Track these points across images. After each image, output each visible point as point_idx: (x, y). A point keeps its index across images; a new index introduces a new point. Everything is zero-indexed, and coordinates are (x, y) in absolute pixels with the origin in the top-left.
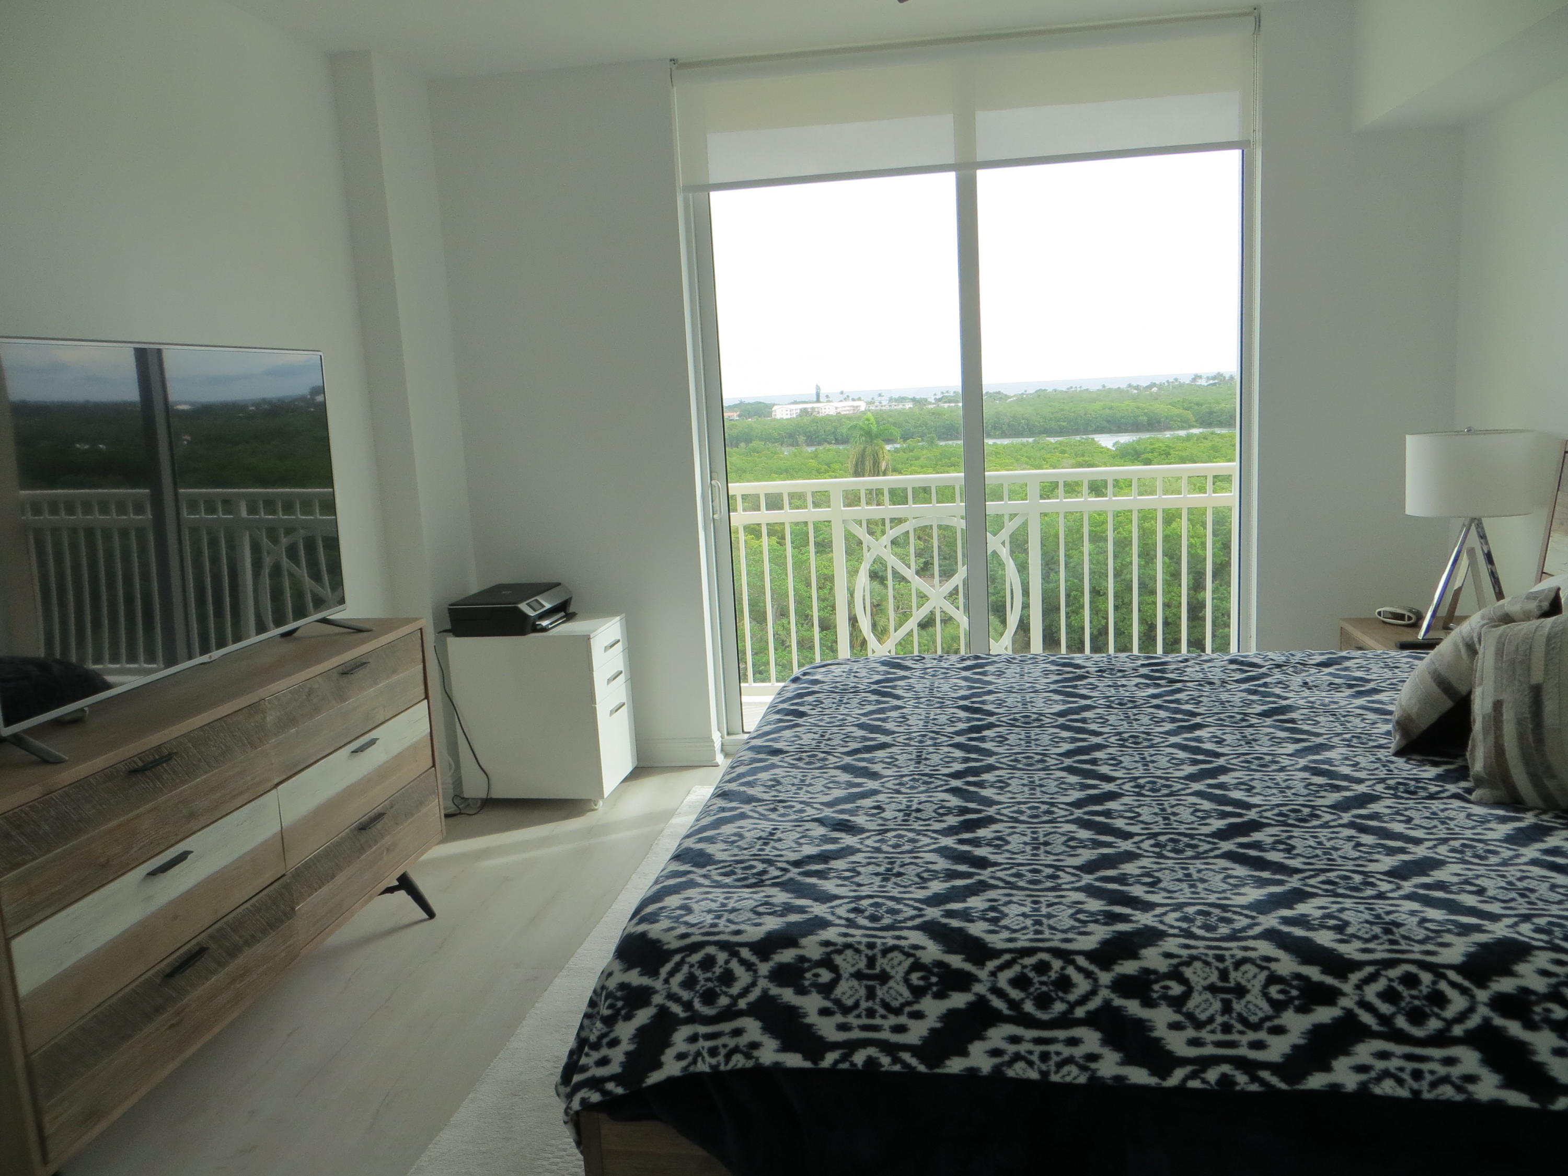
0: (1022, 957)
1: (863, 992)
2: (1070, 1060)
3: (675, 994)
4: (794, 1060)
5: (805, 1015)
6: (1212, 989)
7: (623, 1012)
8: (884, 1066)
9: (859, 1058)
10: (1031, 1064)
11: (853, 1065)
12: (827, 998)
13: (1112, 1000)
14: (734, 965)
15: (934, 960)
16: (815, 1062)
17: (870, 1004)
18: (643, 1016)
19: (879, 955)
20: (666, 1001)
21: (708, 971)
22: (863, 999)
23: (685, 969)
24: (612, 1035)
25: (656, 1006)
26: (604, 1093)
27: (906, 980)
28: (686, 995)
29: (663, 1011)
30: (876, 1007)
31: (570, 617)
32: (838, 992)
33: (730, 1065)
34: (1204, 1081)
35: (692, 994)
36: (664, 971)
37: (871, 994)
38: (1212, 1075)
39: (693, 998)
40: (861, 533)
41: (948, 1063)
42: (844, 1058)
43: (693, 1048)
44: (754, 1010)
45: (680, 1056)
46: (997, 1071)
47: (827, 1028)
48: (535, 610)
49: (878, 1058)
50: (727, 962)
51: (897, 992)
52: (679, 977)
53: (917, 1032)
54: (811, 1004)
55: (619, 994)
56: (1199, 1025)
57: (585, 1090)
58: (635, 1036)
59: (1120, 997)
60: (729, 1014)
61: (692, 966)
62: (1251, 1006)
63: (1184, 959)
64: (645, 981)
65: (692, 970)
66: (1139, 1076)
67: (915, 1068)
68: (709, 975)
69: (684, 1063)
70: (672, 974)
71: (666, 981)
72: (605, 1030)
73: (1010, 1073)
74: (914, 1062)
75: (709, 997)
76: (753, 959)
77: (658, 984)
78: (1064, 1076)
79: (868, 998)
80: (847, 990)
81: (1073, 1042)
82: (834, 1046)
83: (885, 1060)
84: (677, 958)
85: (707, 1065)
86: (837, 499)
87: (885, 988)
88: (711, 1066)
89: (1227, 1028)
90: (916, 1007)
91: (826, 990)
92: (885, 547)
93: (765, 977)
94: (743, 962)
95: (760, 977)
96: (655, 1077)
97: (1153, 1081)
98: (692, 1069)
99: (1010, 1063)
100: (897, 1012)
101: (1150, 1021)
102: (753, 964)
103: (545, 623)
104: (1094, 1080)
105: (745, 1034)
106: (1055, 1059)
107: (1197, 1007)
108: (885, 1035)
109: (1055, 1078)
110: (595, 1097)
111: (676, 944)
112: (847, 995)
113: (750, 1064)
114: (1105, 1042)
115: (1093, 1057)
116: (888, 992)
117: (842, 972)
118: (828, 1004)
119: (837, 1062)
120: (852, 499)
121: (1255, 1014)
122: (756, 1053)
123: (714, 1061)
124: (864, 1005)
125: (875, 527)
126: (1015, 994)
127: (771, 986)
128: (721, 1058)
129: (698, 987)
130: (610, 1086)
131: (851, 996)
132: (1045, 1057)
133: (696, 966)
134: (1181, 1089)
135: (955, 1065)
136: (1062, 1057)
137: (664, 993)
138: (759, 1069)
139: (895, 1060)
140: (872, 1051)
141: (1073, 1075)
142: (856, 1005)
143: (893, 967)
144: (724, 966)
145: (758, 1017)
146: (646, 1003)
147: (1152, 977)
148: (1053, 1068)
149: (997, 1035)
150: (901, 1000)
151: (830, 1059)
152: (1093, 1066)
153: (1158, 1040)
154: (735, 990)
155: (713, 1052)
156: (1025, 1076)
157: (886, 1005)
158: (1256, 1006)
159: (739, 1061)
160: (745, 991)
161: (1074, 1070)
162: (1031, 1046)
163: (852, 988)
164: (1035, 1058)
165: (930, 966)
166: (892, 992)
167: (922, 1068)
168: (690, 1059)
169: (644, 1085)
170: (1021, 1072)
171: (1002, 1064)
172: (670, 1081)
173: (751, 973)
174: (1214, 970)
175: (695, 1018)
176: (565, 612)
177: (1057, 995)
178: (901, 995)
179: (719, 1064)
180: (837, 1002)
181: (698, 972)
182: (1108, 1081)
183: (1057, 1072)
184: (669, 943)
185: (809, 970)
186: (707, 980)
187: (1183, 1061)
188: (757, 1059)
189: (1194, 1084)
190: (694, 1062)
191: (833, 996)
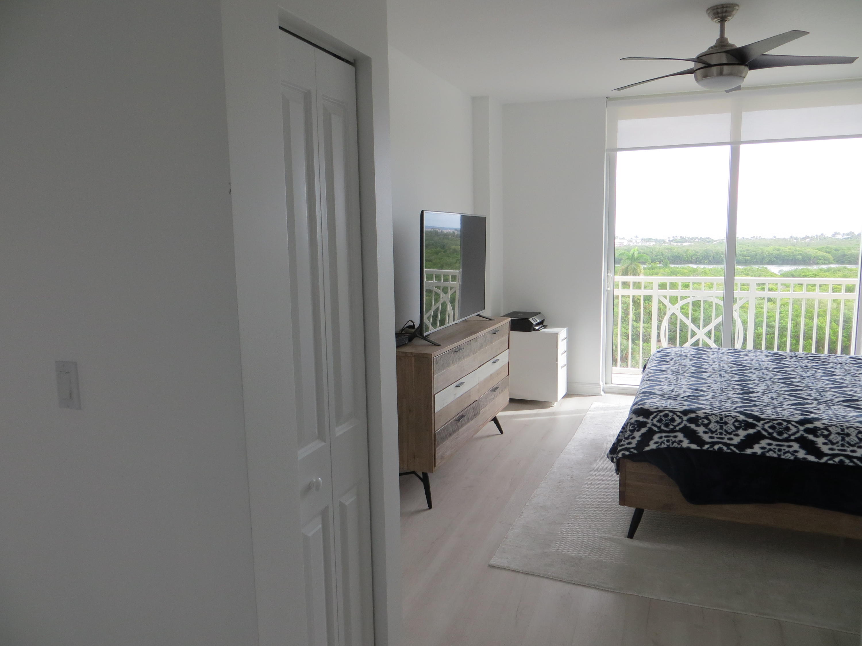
0: (773, 421)
1: (718, 427)
2: (788, 452)
3: (655, 424)
4: (694, 447)
5: (698, 433)
6: (838, 434)
7: (637, 429)
8: (724, 450)
9: (716, 447)
10: (775, 452)
11: (714, 449)
12: (706, 428)
13: (804, 434)
14: (675, 416)
15: (743, 420)
16: (701, 447)
17: (721, 431)
18: (644, 430)
19: (724, 417)
20: (651, 426)
21: (666, 418)
22: (719, 429)
23: (659, 417)
24: (633, 436)
25: (648, 427)
26: (630, 452)
27: (733, 424)
28: (658, 424)
29: (650, 429)
30: (723, 432)
31: (545, 327)
32: (710, 426)
33: (673, 446)
34: (834, 461)
35: (661, 424)
36: (651, 417)
37: (721, 428)
38: (837, 460)
39: (661, 426)
40: (666, 302)
41: (746, 450)
42: (711, 447)
43: (660, 441)
44: (681, 431)
45: (656, 443)
46: (763, 454)
47: (706, 438)
48: (535, 322)
49: (723, 448)
50: (672, 416)
51: (730, 427)
52: (657, 419)
53: (736, 440)
54: (701, 430)
55: (636, 423)
56: (833, 444)
57: (623, 451)
58: (641, 436)
59: (806, 434)
60: (673, 431)
61: (661, 416)
62: (852, 440)
63: (829, 425)
64: (645, 420)
65: (661, 417)
66: (812, 458)
67: (735, 451)
68: (667, 419)
69: (657, 445)
70: (654, 418)
71: (652, 420)
72: (631, 434)
73: (768, 455)
74: (735, 449)
75: (667, 425)
76: (681, 415)
77: (649, 421)
78: (786, 457)
79: (720, 429)
80: (712, 426)
81: (790, 446)
82: (708, 443)
83: (725, 448)
84: (655, 414)
85: (666, 445)
86: (656, 286)
87: (726, 426)
88: (667, 445)
89: (843, 445)
90: (736, 433)
91: (706, 426)
92: (677, 309)
93: (685, 421)
94: (678, 416)
95: (683, 420)
96: (647, 449)
97: (816, 460)
98: (660, 447)
99: (768, 452)
100: (730, 434)
101: (816, 441)
102: (681, 417)
103: (537, 328)
104: (796, 459)
105: (678, 438)
106: (783, 451)
107: (833, 438)
108: (726, 441)
109: (783, 457)
110: (627, 453)
111: (654, 410)
112: (713, 428)
113: (679, 446)
114: (801, 447)
115: (796, 452)
116: (727, 427)
117: (711, 421)
118: (706, 430)
119: (708, 448)
120: (663, 286)
121: (853, 442)
122: (681, 444)
123: (668, 444)
124: (719, 431)
125: (674, 300)
126: (771, 431)
127: (687, 423)
128: (670, 443)
129: (663, 422)
130: (632, 450)
131: (714, 428)
132: (780, 450)
133: (662, 416)
134: (826, 464)
135: (749, 451)
136: (785, 451)
137: (651, 424)
138: (682, 448)
139: (728, 448)
140: (721, 445)
141: (789, 456)
142: (716, 431)
143: (729, 421)
144: (672, 417)
145: (682, 432)
146: (645, 426)
147: (818, 429)
148: (782, 454)
149: (764, 443)
150: (732, 430)
151: (706, 447)
152: (796, 454)
153: (819, 448)
154: (675, 424)
155: (668, 441)
156: (772, 456)
157: (726, 431)
158: (854, 439)
159: (676, 445)
160: (679, 424)
161: (790, 455)
162: (775, 447)
163: (715, 425)
164: (776, 450)
165: (742, 421)
166: (729, 427)
167: (737, 451)
168: (659, 444)
169: (644, 450)
170: (771, 454)
171: (765, 452)
172: (652, 450)
173: (681, 419)
174: (839, 429)
175: (662, 431)
176: (543, 325)
177: (785, 432)
178: (732, 429)
179: (670, 445)
180: (710, 430)
181: (663, 418)
182: (801, 459)
183: (783, 455)
184: (652, 410)
185: (700, 419)
186: (666, 420)
187: (827, 455)
188: (682, 445)
189: (830, 462)
190: (661, 445)
191: (708, 428)
